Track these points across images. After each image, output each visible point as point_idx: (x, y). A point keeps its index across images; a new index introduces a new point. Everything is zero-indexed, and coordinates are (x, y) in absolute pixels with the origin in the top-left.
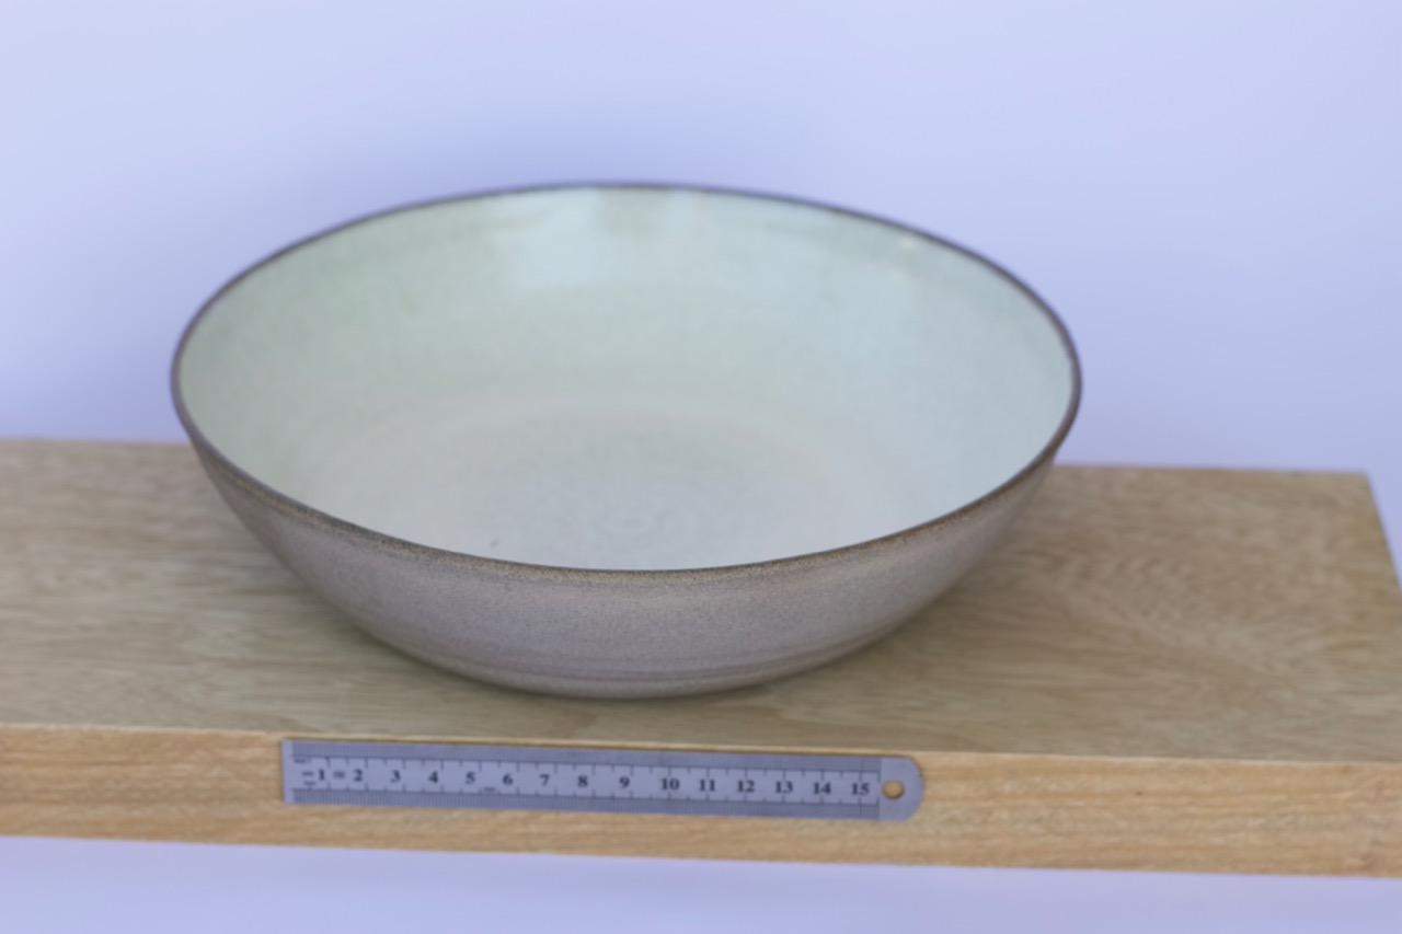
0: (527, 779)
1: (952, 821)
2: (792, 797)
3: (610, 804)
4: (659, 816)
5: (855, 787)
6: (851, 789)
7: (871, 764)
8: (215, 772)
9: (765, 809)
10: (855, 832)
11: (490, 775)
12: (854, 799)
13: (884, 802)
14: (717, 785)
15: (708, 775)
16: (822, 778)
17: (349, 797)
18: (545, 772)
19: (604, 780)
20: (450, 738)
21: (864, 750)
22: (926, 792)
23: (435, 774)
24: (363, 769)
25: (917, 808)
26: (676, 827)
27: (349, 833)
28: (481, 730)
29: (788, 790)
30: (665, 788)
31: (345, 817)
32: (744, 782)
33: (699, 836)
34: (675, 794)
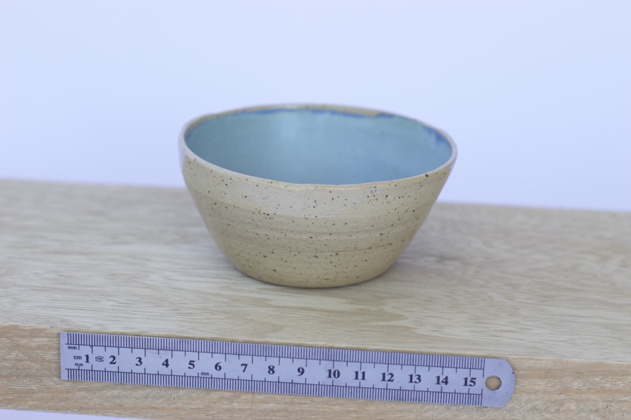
0: (232, 367)
1: (535, 409)
2: (420, 387)
3: (290, 388)
4: (326, 398)
5: (466, 379)
6: (464, 382)
7: (477, 362)
8: (14, 355)
9: (401, 396)
11: (206, 363)
12: (465, 390)
13: (487, 392)
14: (365, 378)
15: (360, 368)
16: (443, 373)
17: (105, 376)
18: (245, 362)
19: (287, 370)
20: (178, 335)
21: (473, 353)
22: (517, 387)
23: (167, 361)
24: (116, 355)
25: (511, 398)
26: (337, 407)
27: (106, 404)
28: (201, 331)
29: (418, 381)
30: (330, 376)
31: (104, 392)
32: (387, 374)
33: (353, 415)
34: (337, 382)
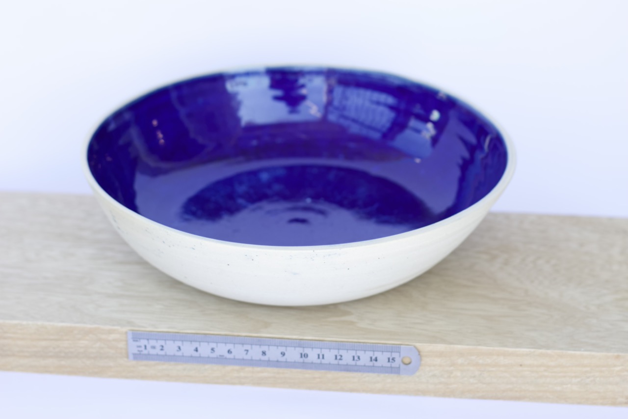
0: (239, 351)
1: (434, 376)
2: (359, 363)
3: (277, 364)
4: (299, 370)
5: (389, 359)
6: (387, 360)
7: (395, 348)
8: (98, 345)
9: (347, 368)
10: (389, 380)
11: (222, 349)
12: (389, 365)
13: (402, 366)
14: (324, 358)
15: (321, 352)
16: (374, 355)
18: (247, 349)
19: (274, 353)
20: (204, 332)
21: (394, 342)
22: (421, 362)
23: (197, 348)
24: (163, 344)
25: (418, 369)
26: (307, 375)
29: (358, 359)
30: (301, 357)
31: (156, 367)
32: (338, 355)
34: (306, 360)
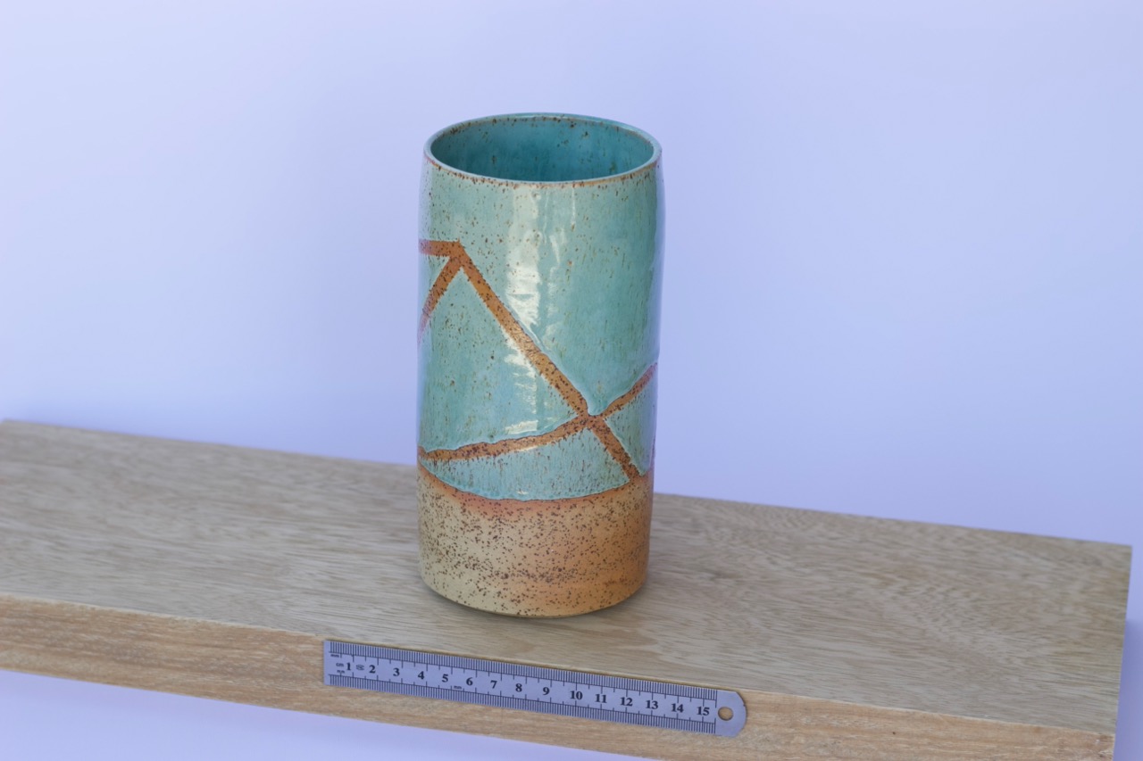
0: (482, 683)
1: (767, 740)
2: (656, 712)
3: (536, 705)
4: (568, 717)
5: (700, 708)
6: (697, 711)
7: (710, 694)
8: (281, 659)
9: (639, 719)
11: (458, 677)
12: (699, 718)
13: (719, 720)
14: (607, 700)
15: (602, 691)
16: (678, 701)
17: (365, 683)
18: (494, 679)
19: (533, 689)
20: (434, 650)
21: (707, 685)
22: (749, 718)
23: (422, 673)
24: (375, 665)
25: (743, 728)
26: (581, 727)
27: (366, 709)
28: (455, 646)
29: (655, 707)
30: (573, 697)
31: (363, 698)
32: (626, 698)
33: (596, 734)
34: (580, 703)
